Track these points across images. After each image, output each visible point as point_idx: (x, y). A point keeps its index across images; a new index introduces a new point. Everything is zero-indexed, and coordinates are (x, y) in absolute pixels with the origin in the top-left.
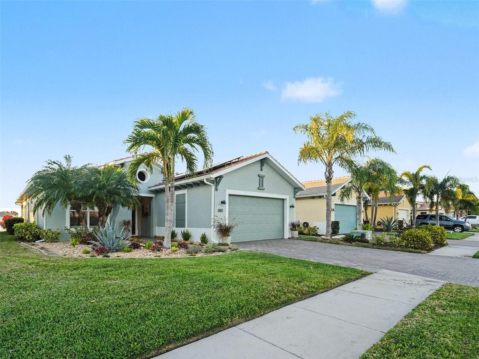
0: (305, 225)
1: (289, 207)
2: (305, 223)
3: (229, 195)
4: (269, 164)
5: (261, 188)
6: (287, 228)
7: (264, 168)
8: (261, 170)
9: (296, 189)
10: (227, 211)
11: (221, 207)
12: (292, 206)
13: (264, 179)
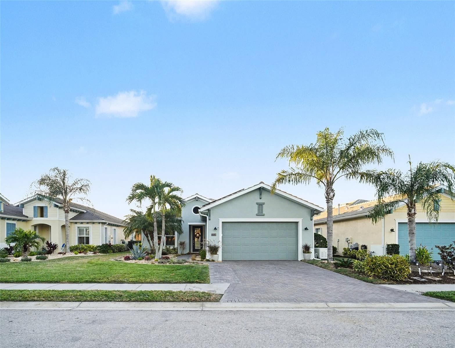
0: (363, 248)
1: (303, 230)
3: (223, 223)
5: (260, 214)
6: (301, 250)
7: (263, 196)
8: (261, 198)
9: (312, 211)
10: (221, 235)
11: (214, 232)
12: (306, 229)
13: (264, 206)
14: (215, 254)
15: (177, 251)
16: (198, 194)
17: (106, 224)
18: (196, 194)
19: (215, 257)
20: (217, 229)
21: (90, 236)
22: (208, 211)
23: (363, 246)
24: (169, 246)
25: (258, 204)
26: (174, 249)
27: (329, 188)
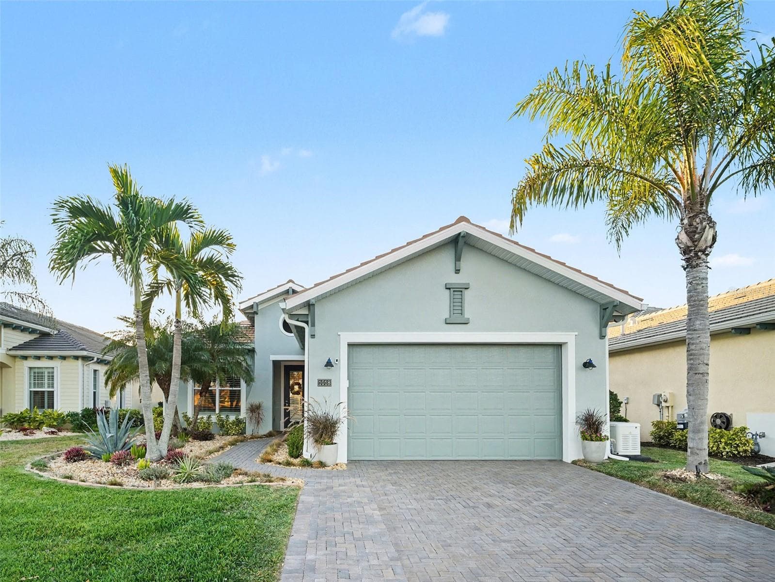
0: (718, 421)
1: (577, 369)
2: (716, 416)
3: (351, 345)
4: (483, 251)
5: (457, 319)
6: (571, 430)
7: (464, 264)
8: (457, 271)
9: (605, 309)
10: (344, 384)
11: (325, 375)
12: (588, 365)
13: (467, 293)
14: (327, 444)
15: (245, 428)
16: (293, 282)
17: (93, 359)
18: (288, 282)
19: (326, 453)
20: (333, 366)
21: (55, 389)
22: (309, 310)
23: (721, 417)
24: (227, 413)
25: (450, 289)
26: (238, 422)
27: (696, 216)
